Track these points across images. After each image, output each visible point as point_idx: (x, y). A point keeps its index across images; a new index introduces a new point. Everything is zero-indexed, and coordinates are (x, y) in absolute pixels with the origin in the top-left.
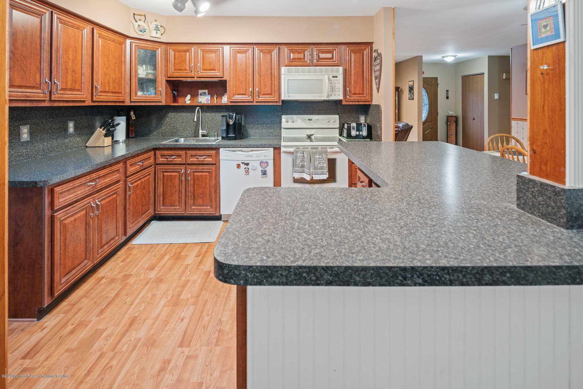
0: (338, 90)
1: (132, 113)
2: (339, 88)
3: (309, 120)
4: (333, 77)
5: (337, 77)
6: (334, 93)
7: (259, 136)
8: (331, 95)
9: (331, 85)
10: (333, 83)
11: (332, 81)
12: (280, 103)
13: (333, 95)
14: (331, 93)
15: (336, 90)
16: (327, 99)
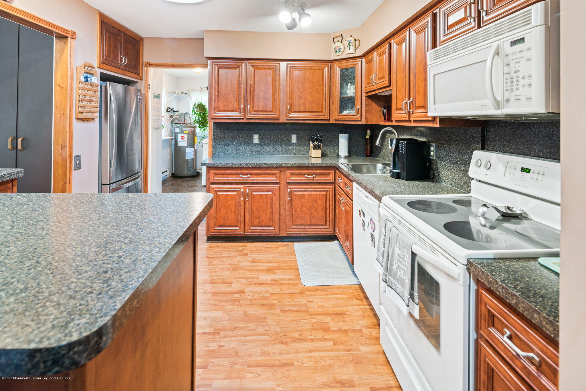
0: (527, 81)
1: (369, 132)
2: (530, 77)
3: (523, 170)
4: (513, 43)
5: (522, 40)
6: (515, 92)
7: (451, 184)
8: (508, 100)
9: (506, 70)
10: (512, 63)
11: (510, 57)
12: (436, 123)
13: (512, 100)
14: (507, 95)
15: (522, 82)
16: (498, 112)
